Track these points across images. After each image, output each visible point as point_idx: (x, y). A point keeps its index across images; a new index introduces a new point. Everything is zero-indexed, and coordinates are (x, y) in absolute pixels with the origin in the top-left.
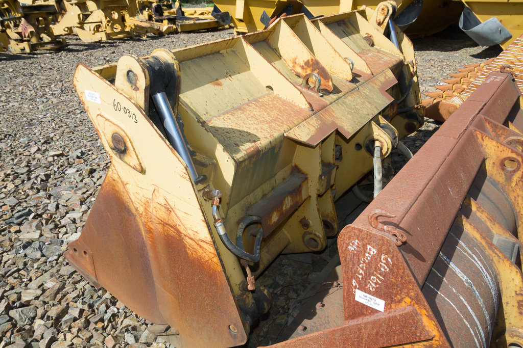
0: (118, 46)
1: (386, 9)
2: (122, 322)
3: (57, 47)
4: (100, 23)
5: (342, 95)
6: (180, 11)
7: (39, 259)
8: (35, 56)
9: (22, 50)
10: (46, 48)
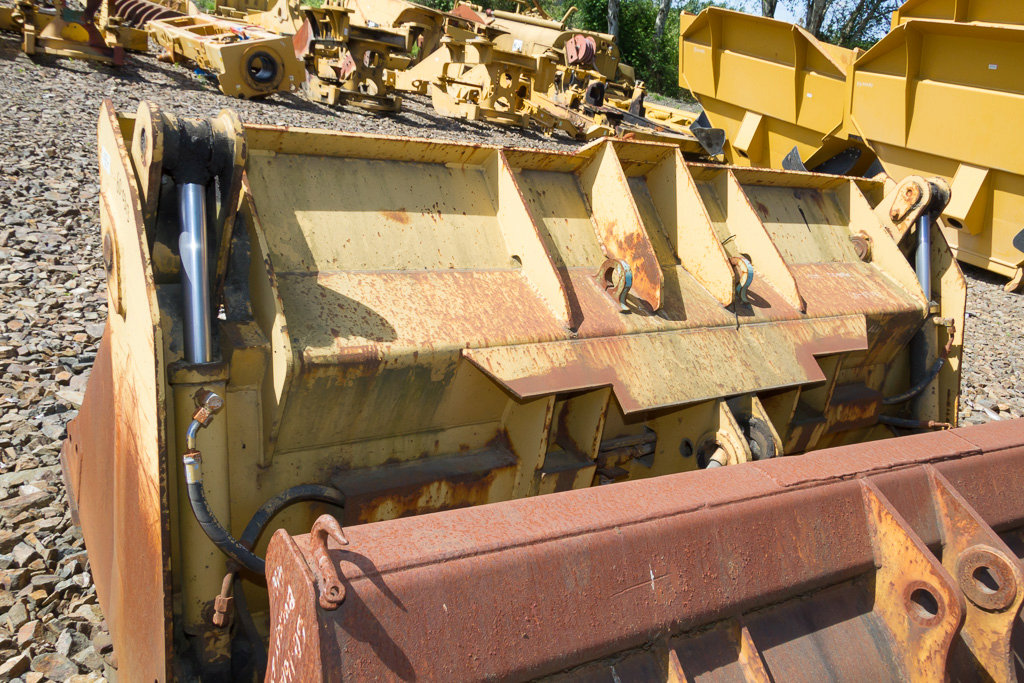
0: (489, 135)
1: (916, 192)
2: (77, 607)
3: (381, 108)
4: (479, 89)
5: (679, 326)
6: (638, 106)
7: (53, 441)
8: (338, 113)
9: (323, 96)
10: (362, 104)
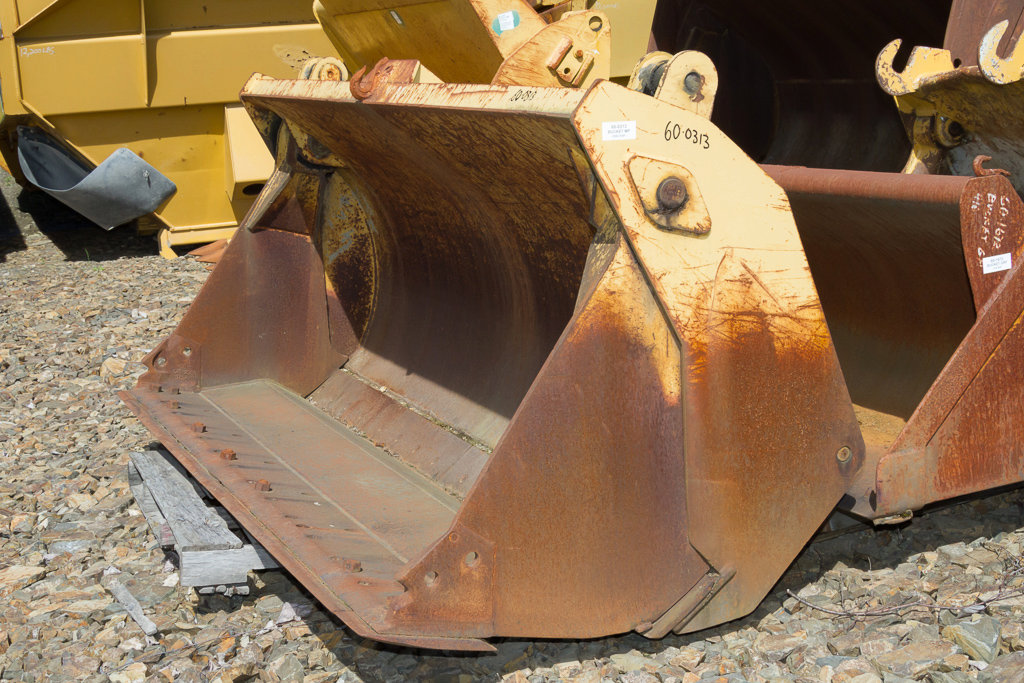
1: (336, 71)
